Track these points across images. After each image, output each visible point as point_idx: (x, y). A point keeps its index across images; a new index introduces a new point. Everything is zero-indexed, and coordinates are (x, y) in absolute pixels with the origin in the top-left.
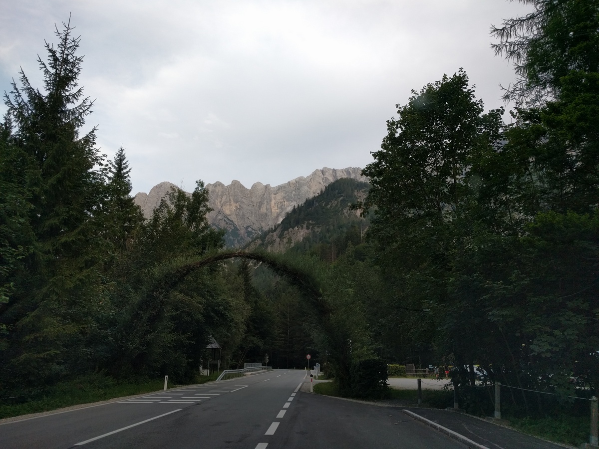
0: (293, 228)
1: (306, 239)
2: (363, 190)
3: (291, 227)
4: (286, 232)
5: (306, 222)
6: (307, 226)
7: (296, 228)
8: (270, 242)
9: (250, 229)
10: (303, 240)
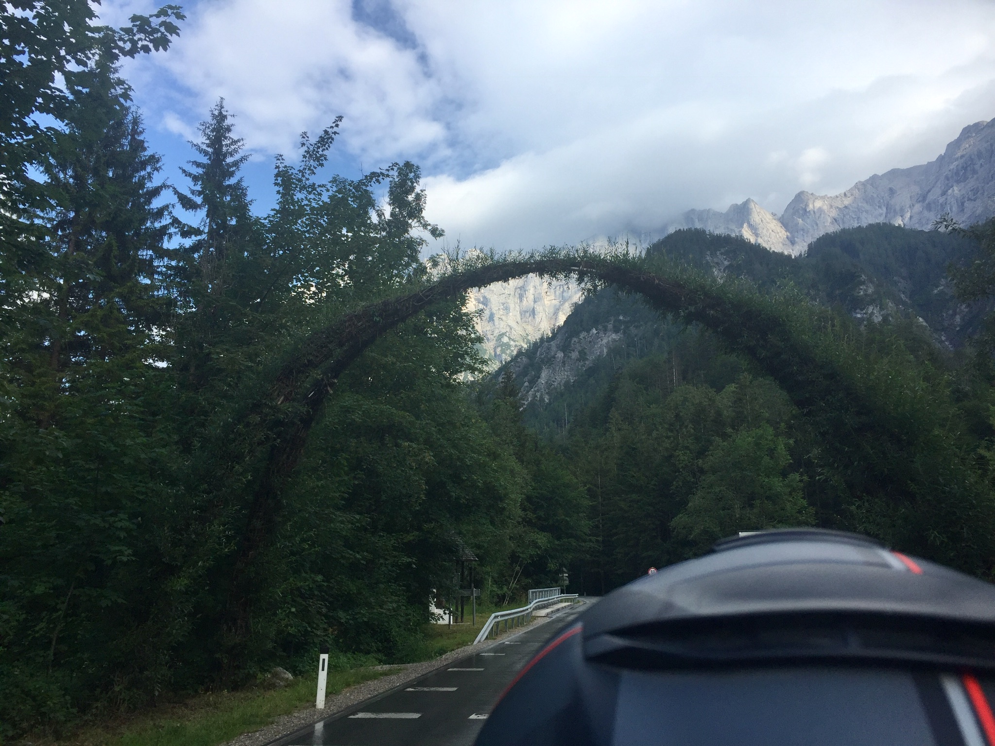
0: (588, 331)
1: (615, 351)
2: (723, 250)
3: (584, 330)
4: (575, 339)
5: (612, 318)
6: (614, 327)
7: (594, 331)
8: (546, 359)
9: (505, 340)
10: (608, 354)
